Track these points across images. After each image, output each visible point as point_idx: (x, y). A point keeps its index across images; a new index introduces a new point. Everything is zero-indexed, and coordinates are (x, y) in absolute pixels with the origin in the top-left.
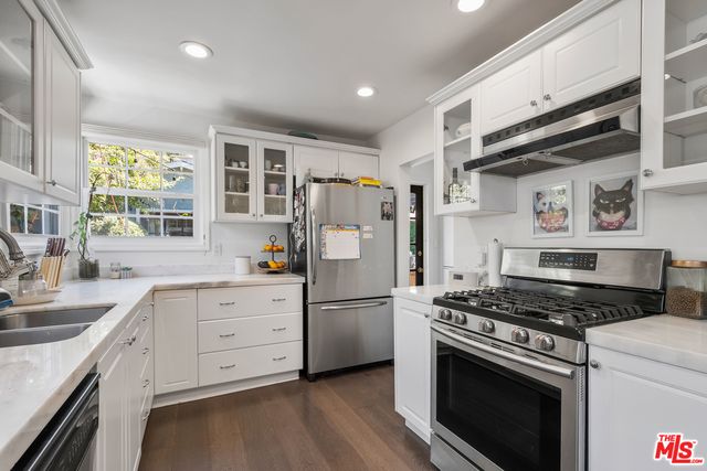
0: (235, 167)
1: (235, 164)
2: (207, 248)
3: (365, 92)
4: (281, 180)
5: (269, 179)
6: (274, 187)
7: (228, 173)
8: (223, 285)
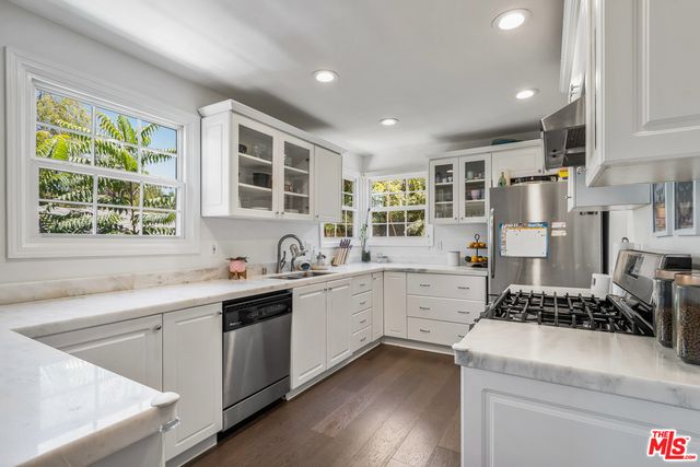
0: (444, 183)
1: (444, 180)
2: (431, 244)
3: (525, 94)
4: (480, 186)
5: (469, 187)
6: (474, 193)
7: (437, 188)
8: (422, 272)
